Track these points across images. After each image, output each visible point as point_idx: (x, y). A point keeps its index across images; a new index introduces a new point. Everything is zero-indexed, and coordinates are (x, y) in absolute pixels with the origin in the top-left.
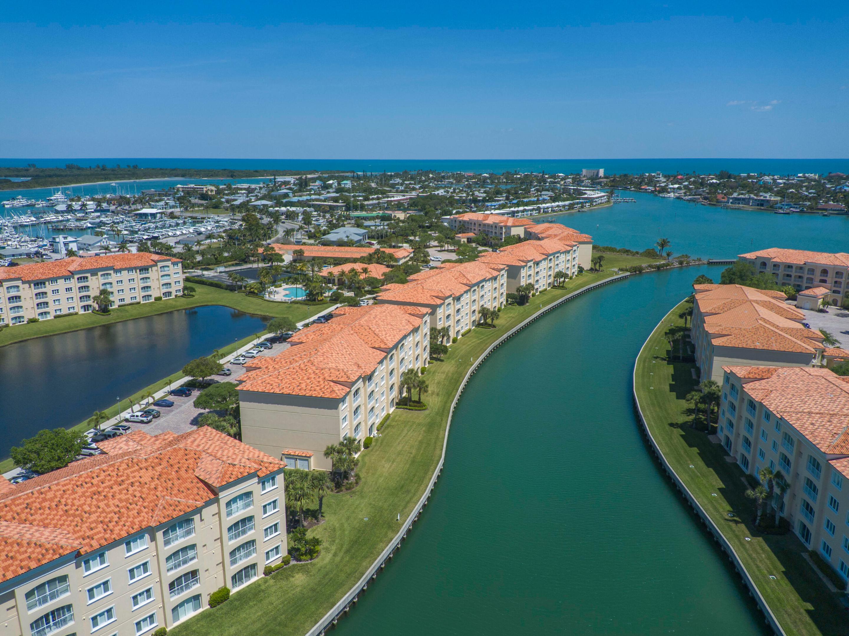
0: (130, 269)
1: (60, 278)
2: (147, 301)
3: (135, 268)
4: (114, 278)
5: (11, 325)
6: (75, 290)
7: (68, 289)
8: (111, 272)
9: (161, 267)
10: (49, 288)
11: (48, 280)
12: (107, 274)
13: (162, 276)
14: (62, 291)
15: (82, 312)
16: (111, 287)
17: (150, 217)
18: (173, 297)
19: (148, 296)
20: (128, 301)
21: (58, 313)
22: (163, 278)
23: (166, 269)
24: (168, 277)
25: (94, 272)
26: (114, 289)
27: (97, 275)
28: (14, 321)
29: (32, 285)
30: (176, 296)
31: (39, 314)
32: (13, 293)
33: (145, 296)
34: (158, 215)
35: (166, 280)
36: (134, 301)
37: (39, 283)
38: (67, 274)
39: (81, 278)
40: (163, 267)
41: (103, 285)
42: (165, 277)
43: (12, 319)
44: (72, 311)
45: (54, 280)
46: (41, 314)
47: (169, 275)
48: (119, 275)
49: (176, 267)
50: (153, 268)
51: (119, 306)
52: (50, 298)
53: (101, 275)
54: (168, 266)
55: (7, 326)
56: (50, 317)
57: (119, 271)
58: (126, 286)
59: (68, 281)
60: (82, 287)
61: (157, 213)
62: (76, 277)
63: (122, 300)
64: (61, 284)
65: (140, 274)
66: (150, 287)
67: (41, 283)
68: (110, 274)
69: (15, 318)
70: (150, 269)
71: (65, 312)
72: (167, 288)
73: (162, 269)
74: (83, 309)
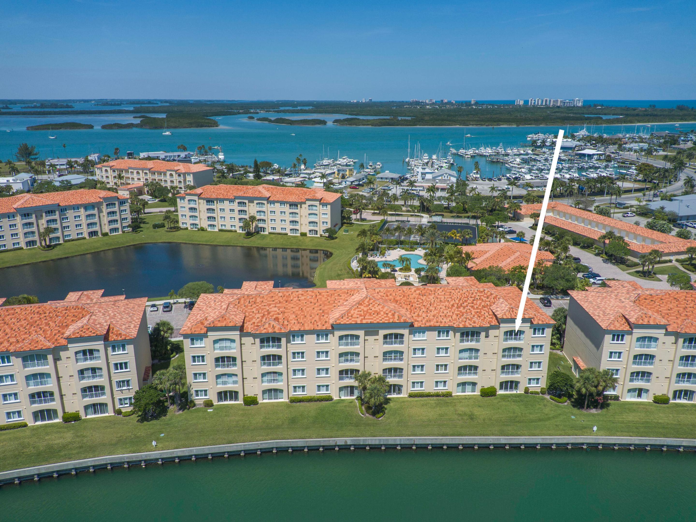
0: (282, 203)
1: (226, 200)
2: (294, 235)
3: (287, 203)
4: (267, 207)
5: (189, 229)
6: (236, 212)
7: (232, 210)
8: (265, 202)
9: (309, 206)
10: (217, 206)
11: (217, 199)
12: (262, 203)
13: (309, 214)
14: (227, 210)
15: (240, 231)
16: (264, 216)
17: (586, 158)
18: (319, 236)
19: (296, 229)
20: (278, 230)
21: (223, 228)
22: (311, 216)
23: (314, 208)
24: (315, 216)
25: (251, 200)
26: (268, 217)
27: (253, 203)
28: (192, 227)
29: (205, 201)
30: (321, 236)
31: (209, 225)
32: (192, 205)
33: (293, 229)
34: (595, 157)
35: (313, 219)
36: (283, 232)
37: (209, 201)
38: (232, 197)
39: (241, 202)
40: (312, 205)
41: (257, 212)
42: (313, 216)
43: (191, 224)
44: (233, 228)
45: (222, 200)
46: (210, 225)
47: (316, 215)
48: (272, 206)
49: (325, 208)
50: (303, 205)
51: (270, 233)
52: (217, 214)
53: (257, 204)
54: (316, 206)
55: (187, 229)
56: (216, 230)
57: (274, 202)
58: (278, 216)
59: (232, 204)
60: (242, 211)
61: (594, 155)
62: (237, 201)
63: (274, 228)
64: (227, 205)
65: (290, 209)
66: (298, 222)
67: (211, 201)
68: (264, 204)
69: (193, 224)
70: (299, 206)
71: (228, 228)
72: (314, 226)
73: (311, 207)
74: (241, 229)
